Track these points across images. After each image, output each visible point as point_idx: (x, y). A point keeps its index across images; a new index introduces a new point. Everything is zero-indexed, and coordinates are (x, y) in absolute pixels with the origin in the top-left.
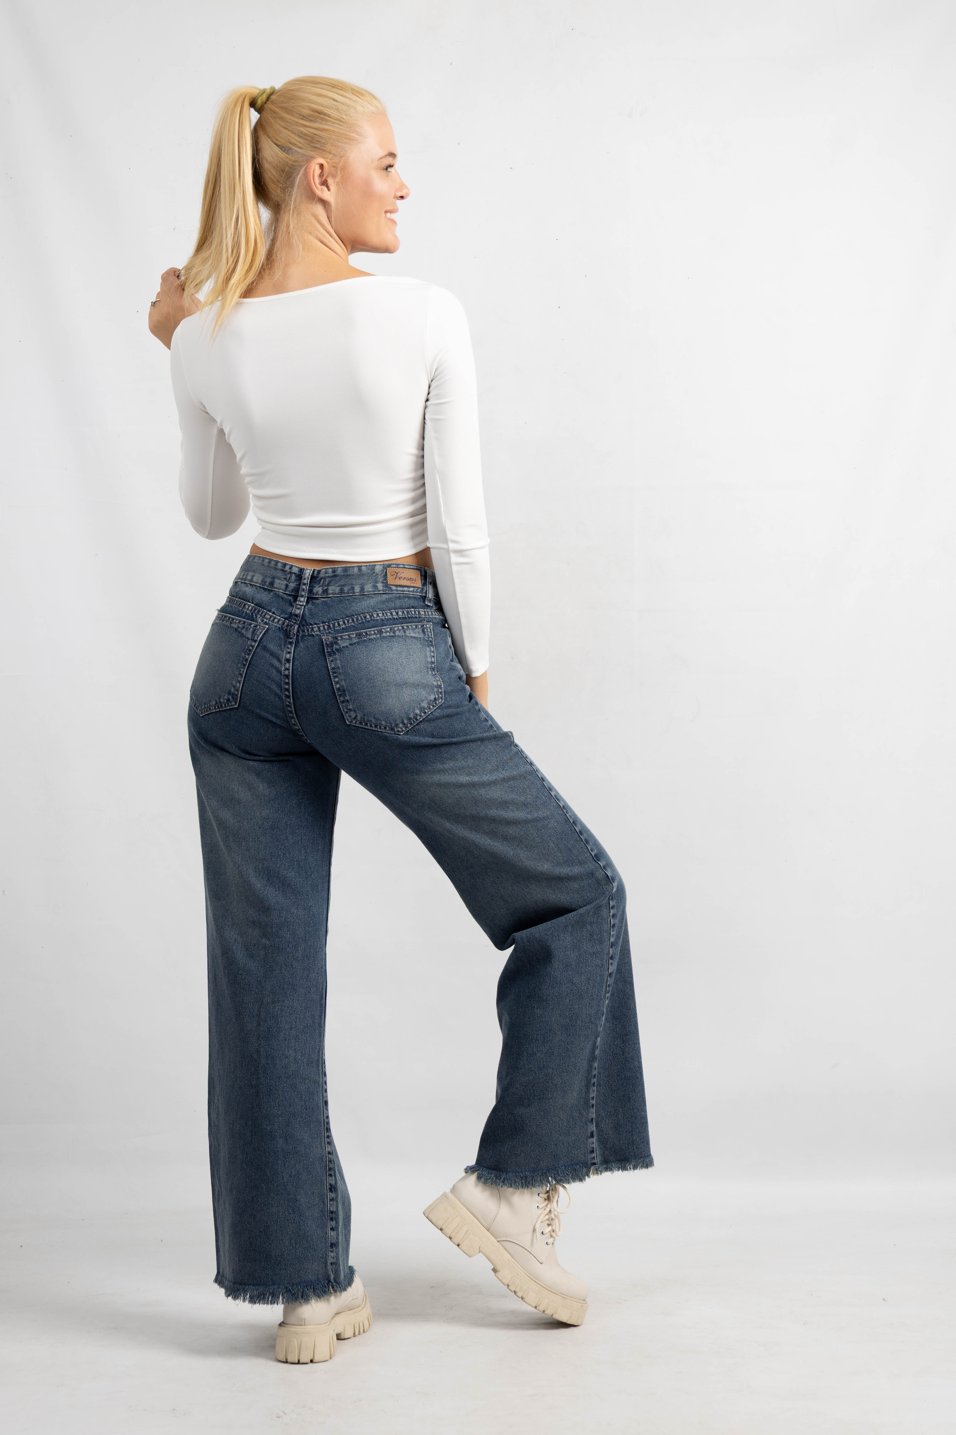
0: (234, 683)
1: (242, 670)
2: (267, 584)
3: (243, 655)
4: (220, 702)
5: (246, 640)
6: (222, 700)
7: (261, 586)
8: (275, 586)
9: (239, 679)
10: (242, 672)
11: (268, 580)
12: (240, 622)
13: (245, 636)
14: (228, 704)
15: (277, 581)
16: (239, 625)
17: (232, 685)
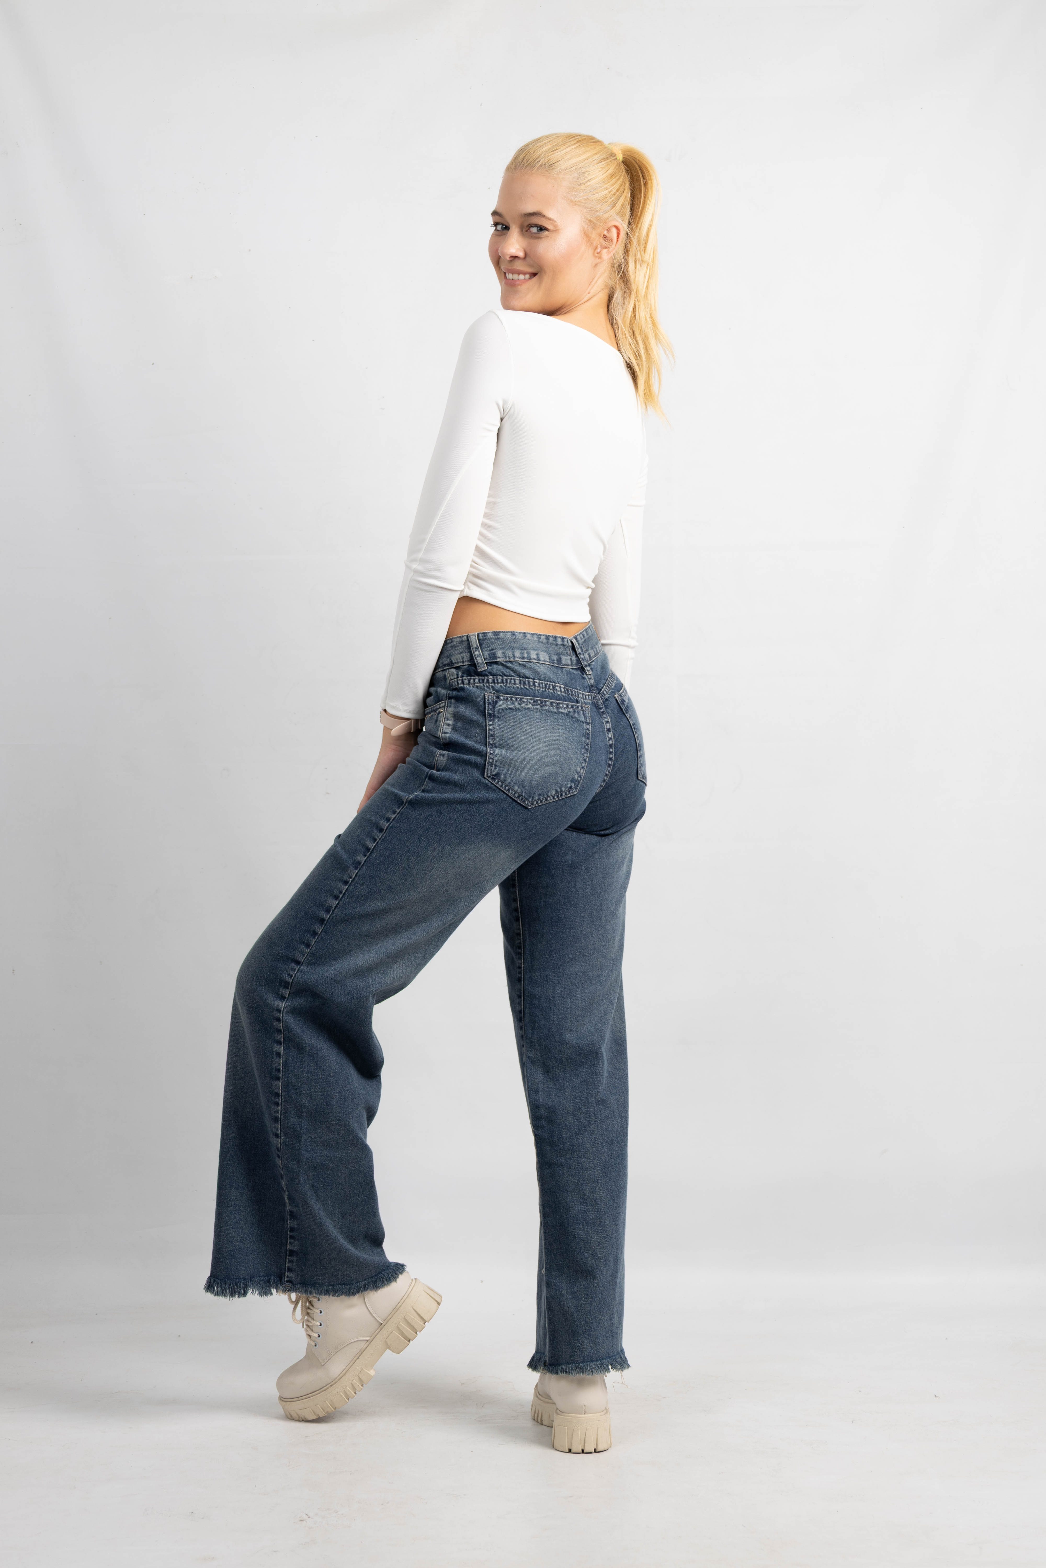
0: (578, 769)
1: (586, 755)
2: (556, 661)
3: (584, 739)
4: (561, 791)
5: (582, 724)
6: (563, 789)
7: (552, 664)
8: (563, 662)
9: (583, 765)
10: (585, 758)
11: (555, 658)
12: (567, 706)
13: (579, 720)
14: (569, 792)
15: (563, 657)
16: (569, 710)
17: (576, 772)
